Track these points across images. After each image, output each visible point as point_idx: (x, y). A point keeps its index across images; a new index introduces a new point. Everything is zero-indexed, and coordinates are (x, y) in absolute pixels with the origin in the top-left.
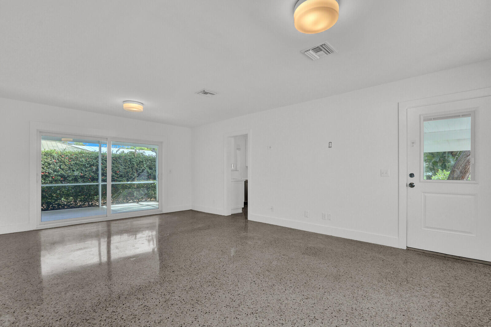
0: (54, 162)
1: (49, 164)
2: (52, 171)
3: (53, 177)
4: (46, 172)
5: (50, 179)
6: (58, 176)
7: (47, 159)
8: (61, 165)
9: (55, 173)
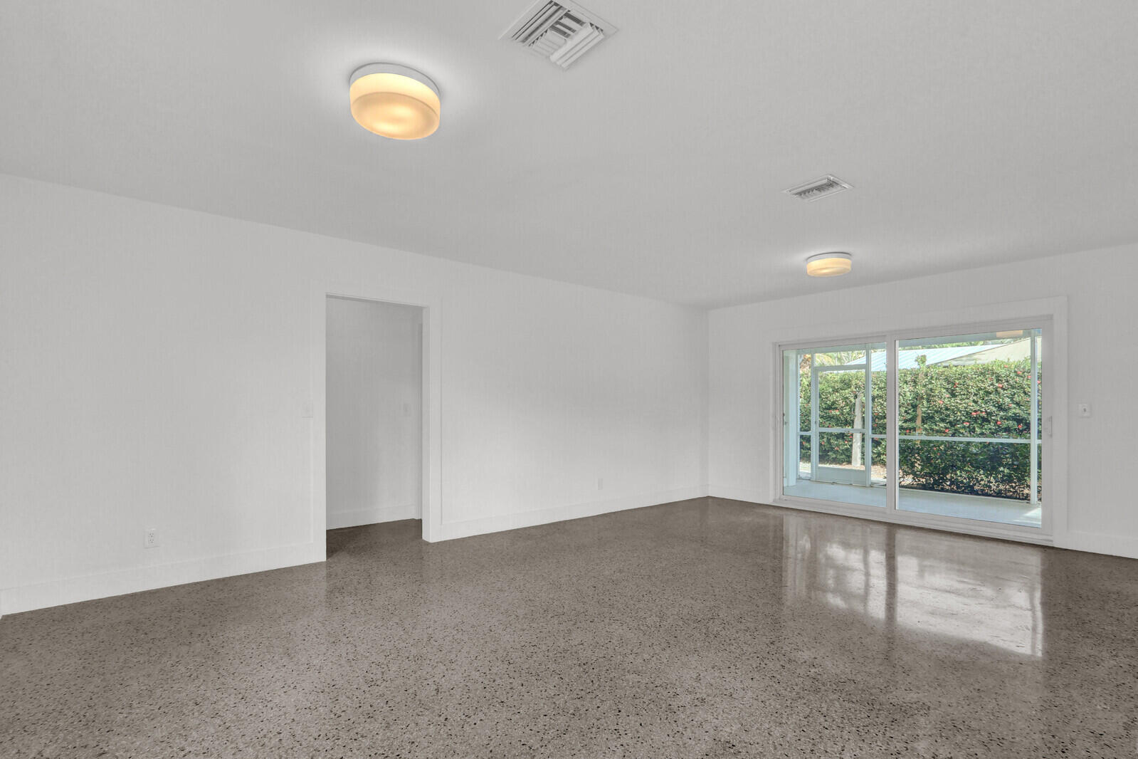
0: (998, 389)
1: (988, 393)
2: (994, 409)
3: (999, 423)
4: (982, 412)
5: (992, 426)
6: (1007, 419)
7: (983, 382)
8: (1015, 394)
9: (1002, 413)
